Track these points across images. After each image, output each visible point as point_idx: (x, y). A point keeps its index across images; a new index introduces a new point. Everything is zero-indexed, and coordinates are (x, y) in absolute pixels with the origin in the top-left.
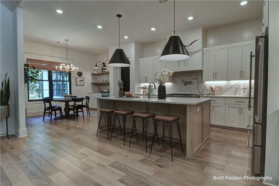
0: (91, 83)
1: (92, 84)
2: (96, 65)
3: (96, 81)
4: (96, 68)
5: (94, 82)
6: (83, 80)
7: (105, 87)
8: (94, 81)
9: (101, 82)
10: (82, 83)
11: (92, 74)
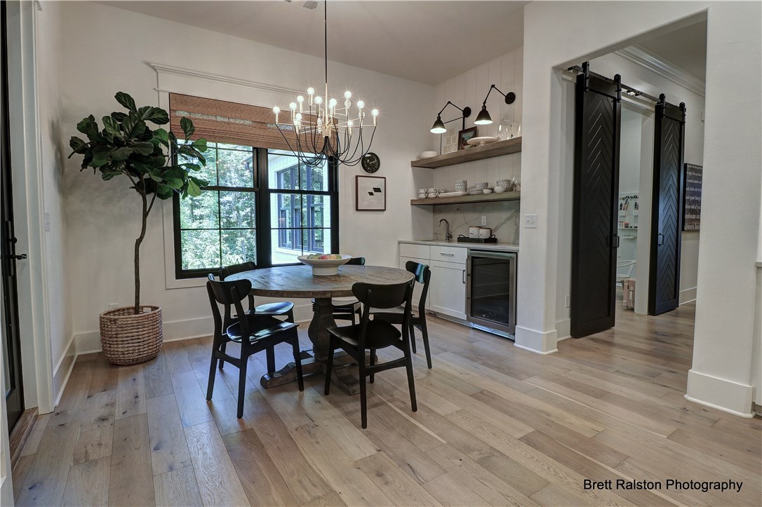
0: (412, 201)
1: (413, 203)
2: (439, 118)
3: (431, 190)
4: (439, 131)
5: (423, 196)
6: (383, 190)
7: (471, 216)
8: (422, 191)
9: (460, 193)
10: (376, 201)
11: (414, 164)
